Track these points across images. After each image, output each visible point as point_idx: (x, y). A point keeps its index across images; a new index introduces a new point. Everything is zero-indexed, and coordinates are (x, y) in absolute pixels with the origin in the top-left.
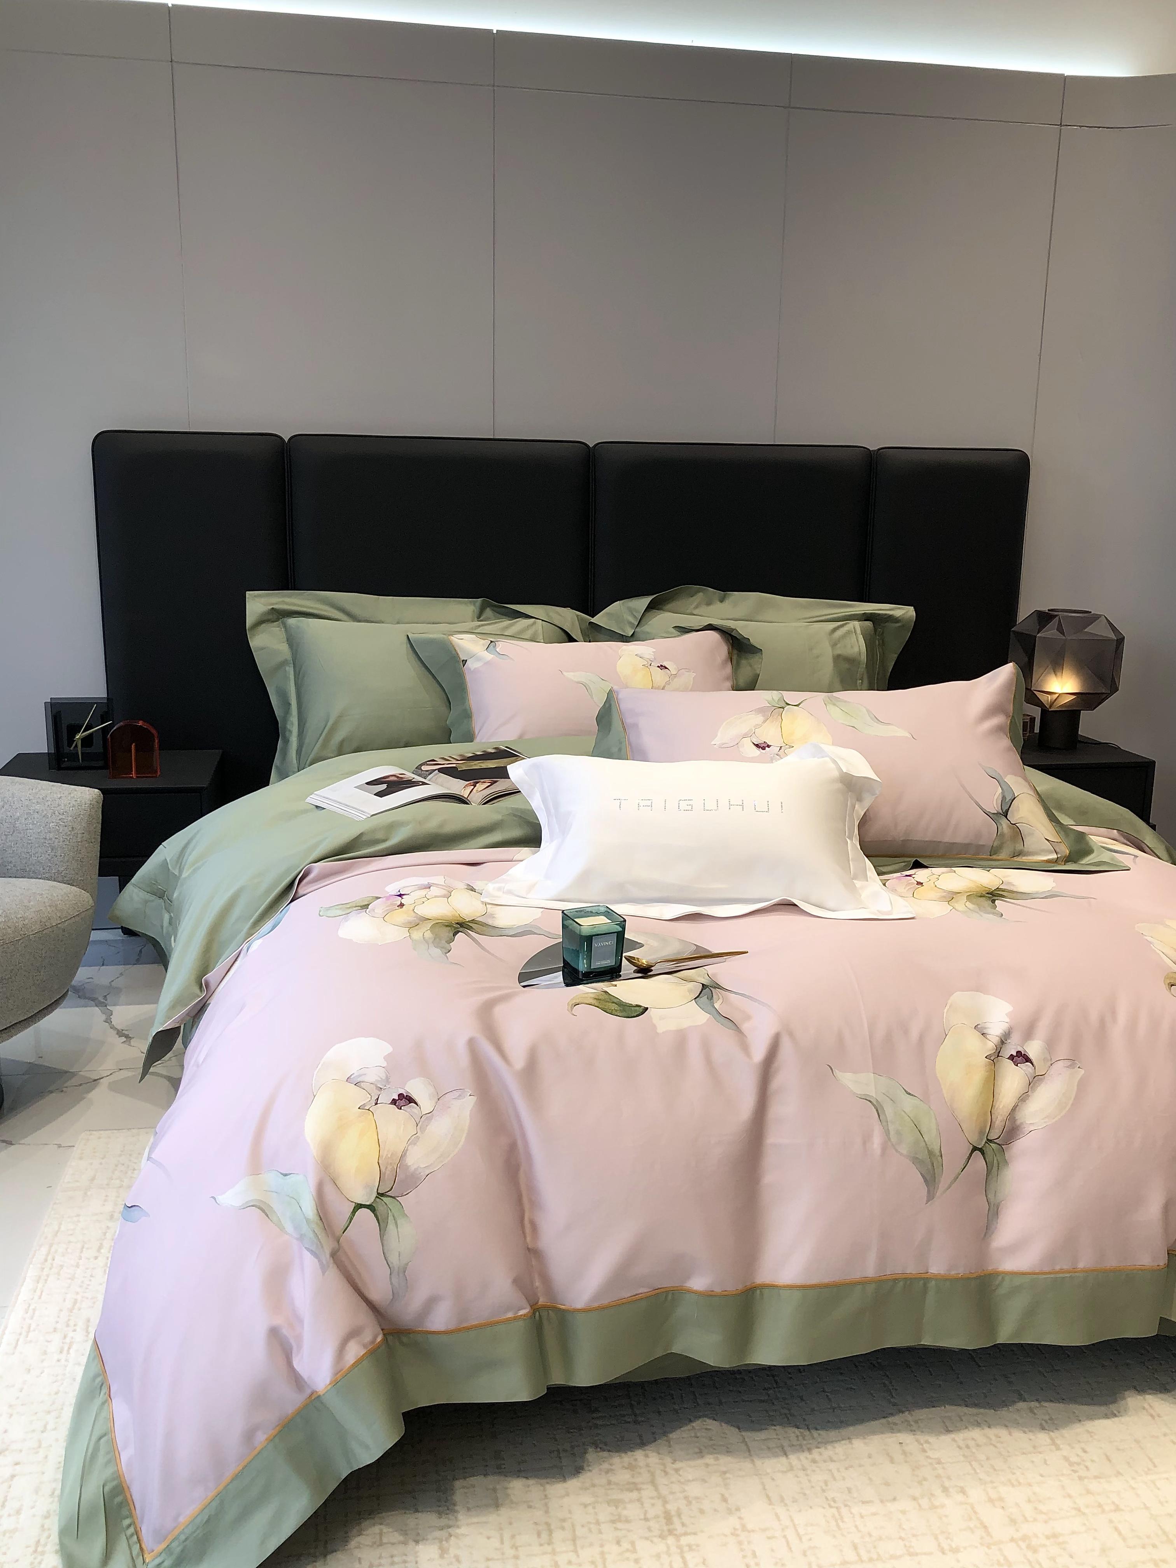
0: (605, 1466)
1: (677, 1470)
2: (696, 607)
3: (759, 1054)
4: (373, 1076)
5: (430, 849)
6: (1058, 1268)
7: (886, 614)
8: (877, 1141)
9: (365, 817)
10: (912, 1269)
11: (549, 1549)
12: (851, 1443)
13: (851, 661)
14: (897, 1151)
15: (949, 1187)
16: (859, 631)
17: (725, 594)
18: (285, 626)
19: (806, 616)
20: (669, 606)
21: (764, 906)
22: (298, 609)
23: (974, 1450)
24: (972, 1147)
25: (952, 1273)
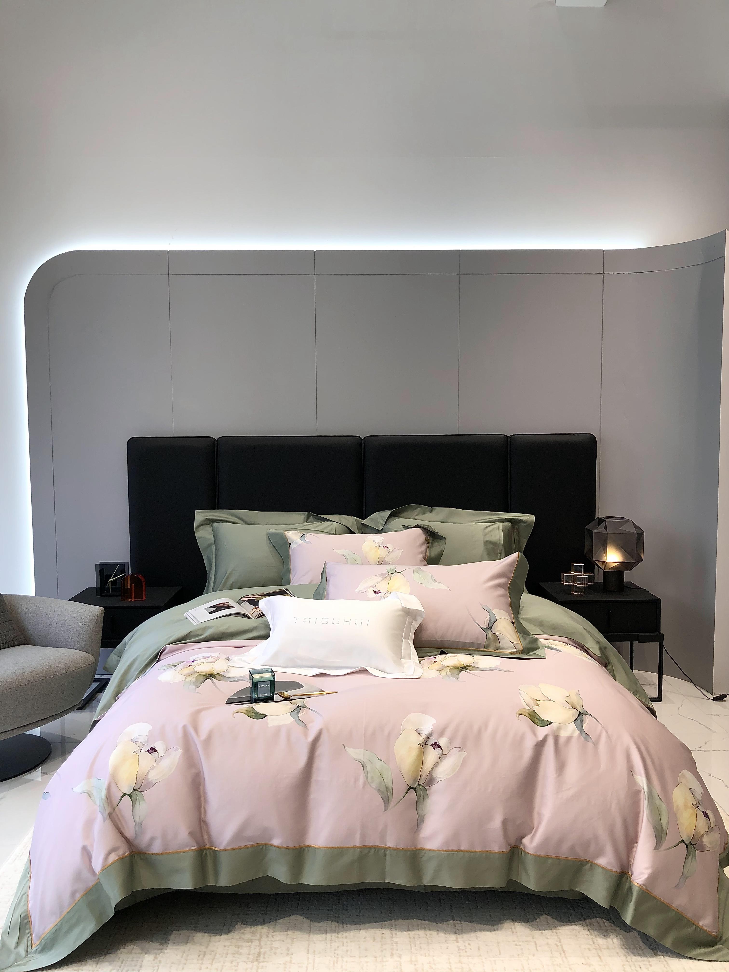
0: (242, 931)
1: (273, 936)
2: (416, 516)
3: (311, 737)
4: (141, 740)
6: (450, 849)
7: (518, 519)
8: (361, 781)
9: (197, 624)
10: (378, 844)
11: (201, 962)
12: (360, 931)
13: (494, 544)
14: (370, 786)
15: (396, 805)
16: (501, 528)
17: (432, 509)
18: (212, 527)
19: (474, 520)
20: (402, 515)
21: (354, 670)
22: (219, 518)
23: (416, 939)
24: (409, 787)
25: (398, 847)
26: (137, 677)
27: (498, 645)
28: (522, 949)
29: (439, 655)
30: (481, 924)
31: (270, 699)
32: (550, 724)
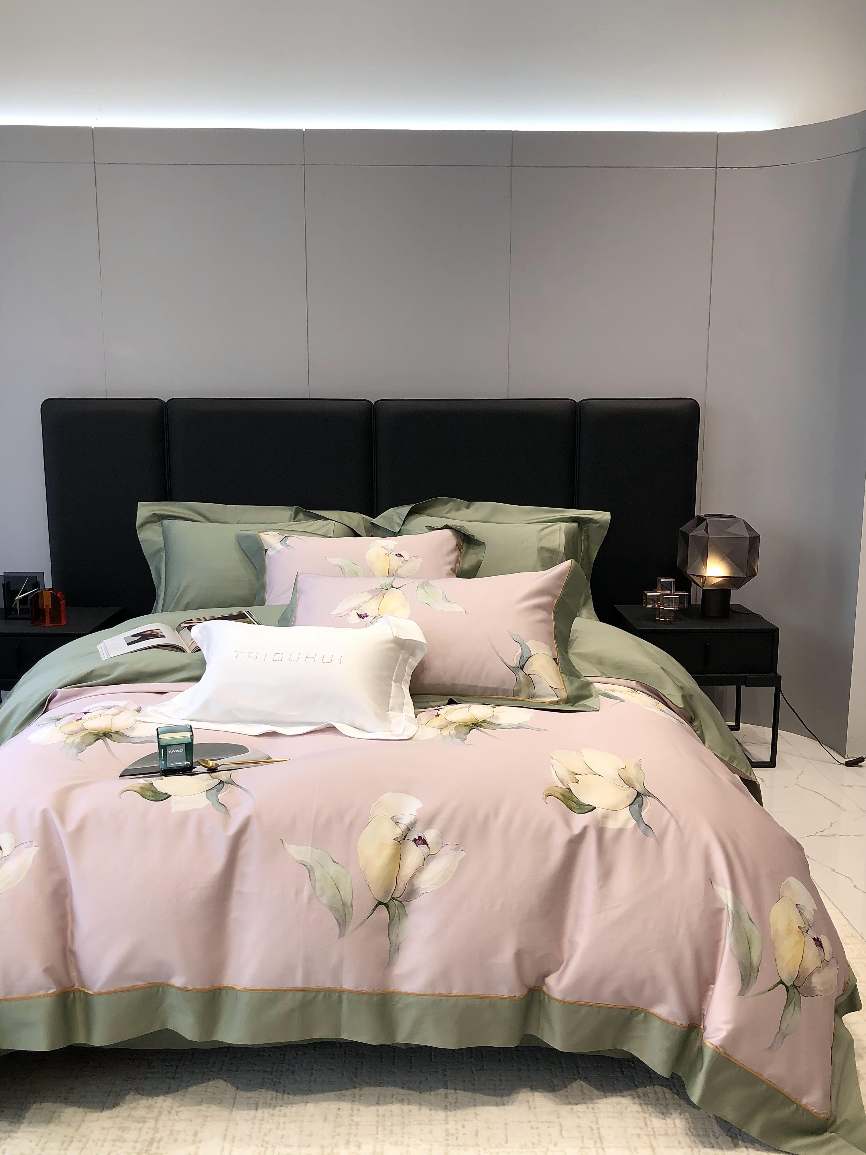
0: (134, 1104)
1: (177, 1112)
2: (447, 513)
3: (233, 828)
5: (138, 682)
6: (437, 992)
7: (587, 518)
8: (306, 893)
9: (106, 658)
10: (329, 985)
12: (306, 1106)
13: (552, 552)
14: (319, 901)
15: (356, 929)
16: (563, 530)
17: (470, 504)
18: (162, 526)
19: (527, 519)
20: (428, 512)
21: (317, 728)
22: (172, 514)
23: (386, 1118)
24: (377, 902)
25: (359, 989)
26: (15, 734)
27: (532, 691)
28: (539, 1135)
29: (447, 704)
30: (485, 1094)
31: (187, 771)
32: (592, 810)
